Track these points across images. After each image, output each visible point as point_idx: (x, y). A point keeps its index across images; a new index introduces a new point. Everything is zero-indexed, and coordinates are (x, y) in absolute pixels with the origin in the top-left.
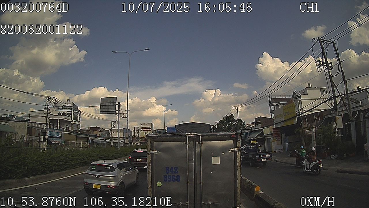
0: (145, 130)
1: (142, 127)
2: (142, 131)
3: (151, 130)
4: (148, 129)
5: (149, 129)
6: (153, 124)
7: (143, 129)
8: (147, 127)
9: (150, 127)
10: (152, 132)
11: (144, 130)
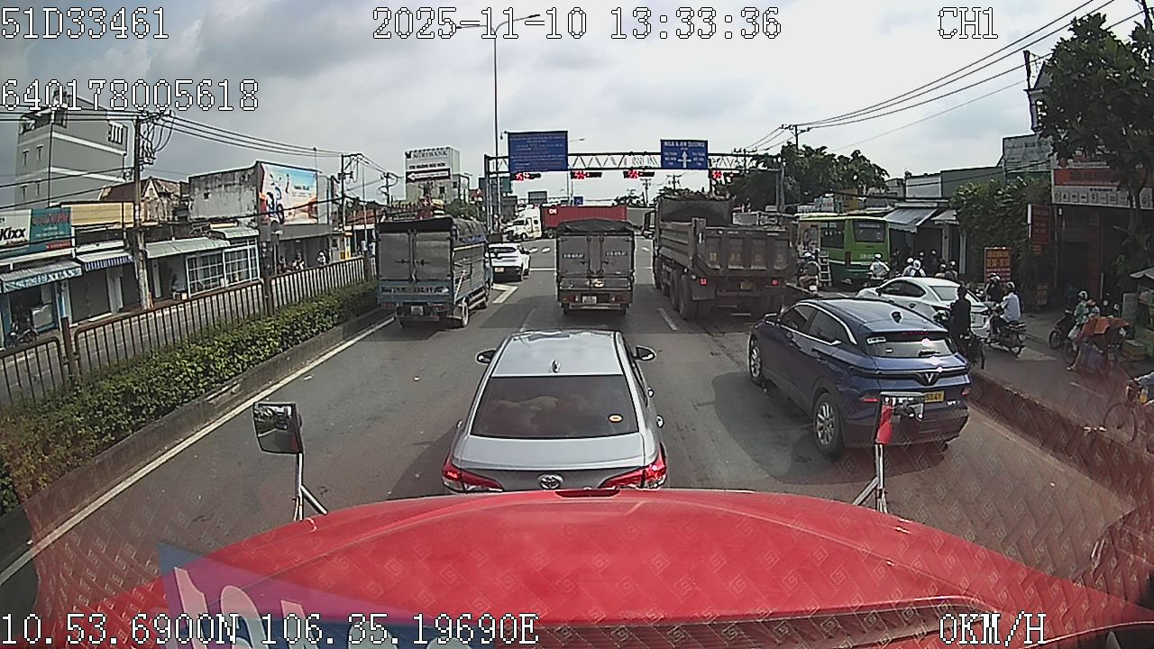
0: (425, 175)
1: (413, 167)
2: (411, 181)
3: (448, 177)
4: (435, 175)
5: (440, 174)
7: (416, 173)
9: (444, 165)
10: (455, 183)
11: (421, 176)
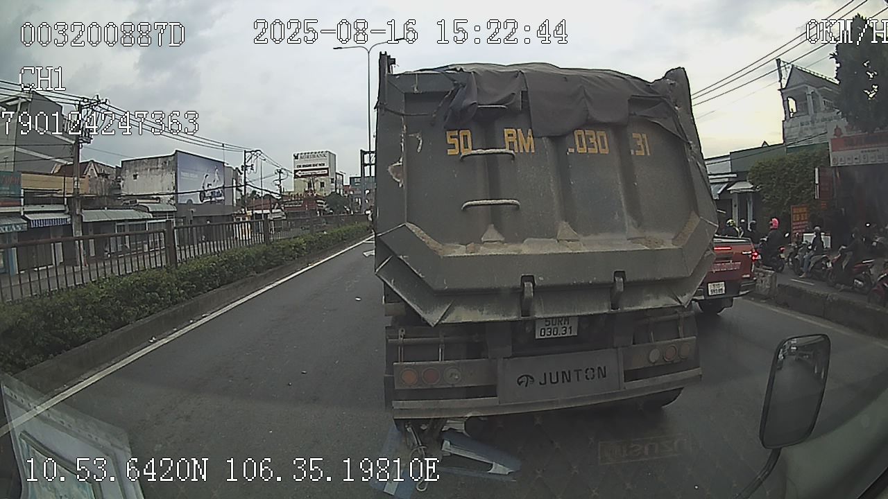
0: (309, 173)
1: (300, 166)
2: (298, 177)
3: (327, 174)
4: (317, 172)
5: (320, 172)
6: (335, 156)
8: (314, 165)
9: (324, 165)
10: (332, 179)
11: (306, 173)
